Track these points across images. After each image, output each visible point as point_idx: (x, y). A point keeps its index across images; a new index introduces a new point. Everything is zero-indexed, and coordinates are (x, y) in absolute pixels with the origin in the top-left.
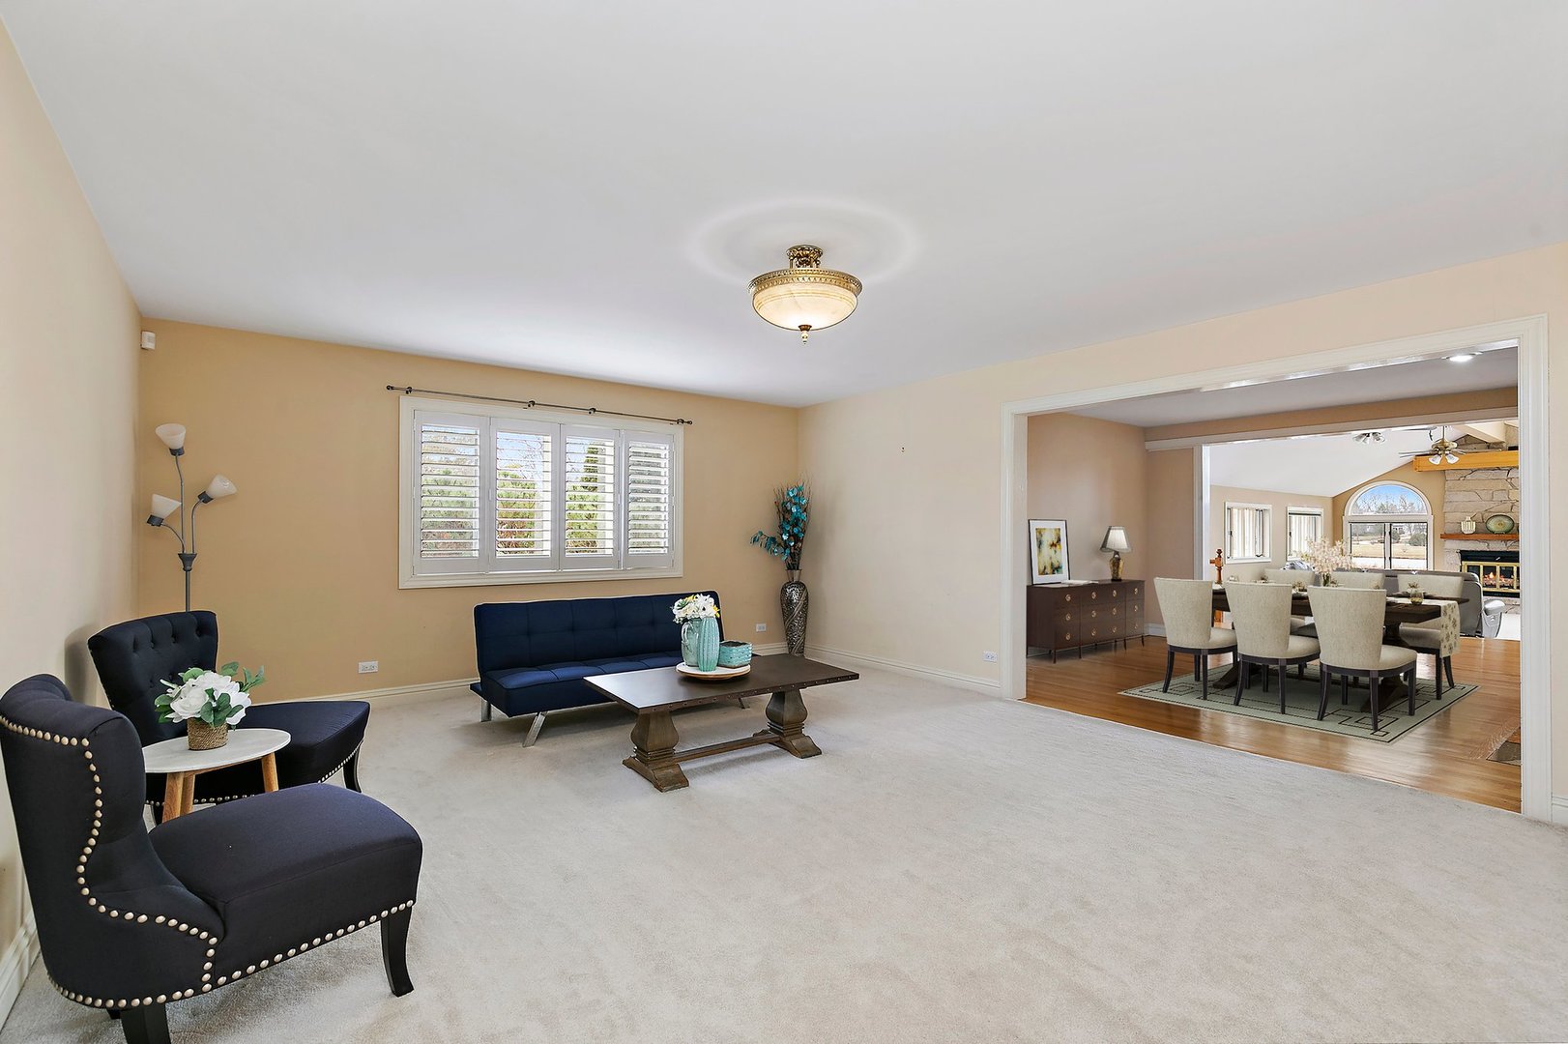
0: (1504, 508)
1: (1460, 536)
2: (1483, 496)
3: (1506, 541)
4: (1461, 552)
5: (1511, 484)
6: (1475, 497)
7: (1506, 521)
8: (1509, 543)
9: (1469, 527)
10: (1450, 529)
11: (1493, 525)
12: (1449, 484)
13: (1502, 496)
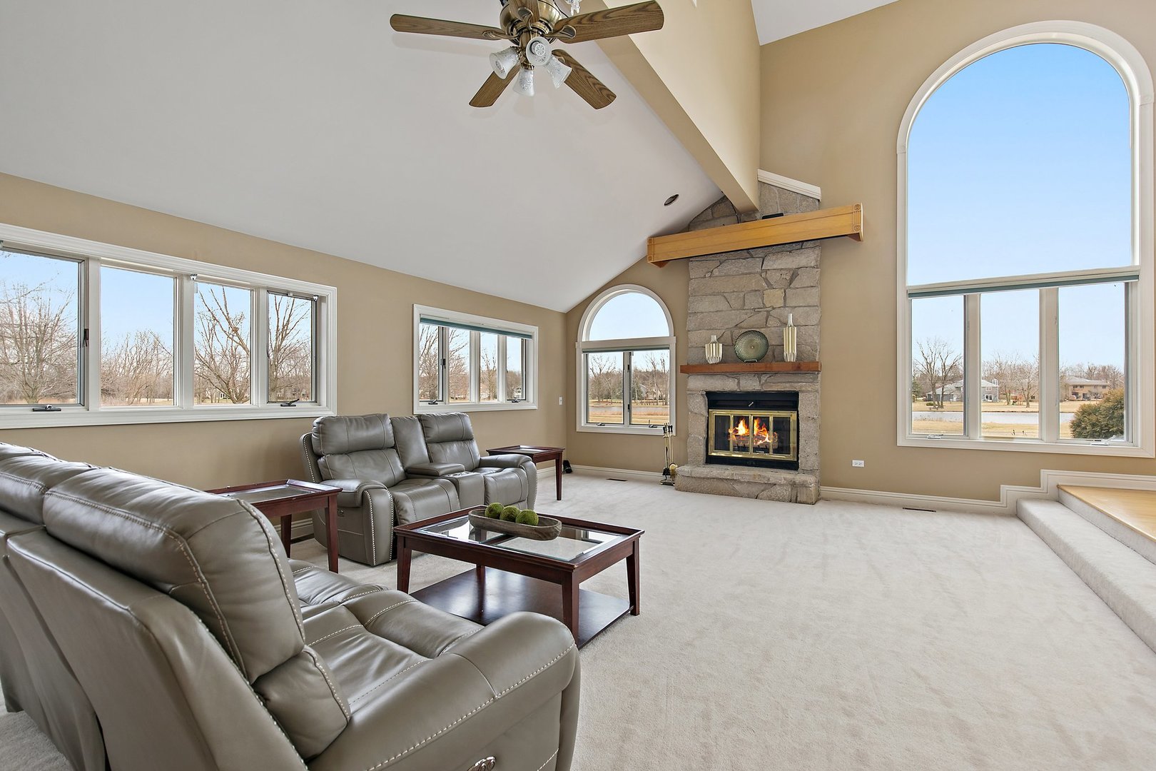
0: (755, 321)
1: (702, 368)
2: (732, 302)
3: (759, 374)
4: (709, 394)
5: (766, 280)
6: (723, 305)
7: (757, 340)
8: (764, 378)
9: (714, 353)
10: (693, 358)
11: (742, 348)
12: (694, 284)
13: (752, 302)
